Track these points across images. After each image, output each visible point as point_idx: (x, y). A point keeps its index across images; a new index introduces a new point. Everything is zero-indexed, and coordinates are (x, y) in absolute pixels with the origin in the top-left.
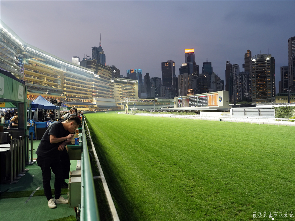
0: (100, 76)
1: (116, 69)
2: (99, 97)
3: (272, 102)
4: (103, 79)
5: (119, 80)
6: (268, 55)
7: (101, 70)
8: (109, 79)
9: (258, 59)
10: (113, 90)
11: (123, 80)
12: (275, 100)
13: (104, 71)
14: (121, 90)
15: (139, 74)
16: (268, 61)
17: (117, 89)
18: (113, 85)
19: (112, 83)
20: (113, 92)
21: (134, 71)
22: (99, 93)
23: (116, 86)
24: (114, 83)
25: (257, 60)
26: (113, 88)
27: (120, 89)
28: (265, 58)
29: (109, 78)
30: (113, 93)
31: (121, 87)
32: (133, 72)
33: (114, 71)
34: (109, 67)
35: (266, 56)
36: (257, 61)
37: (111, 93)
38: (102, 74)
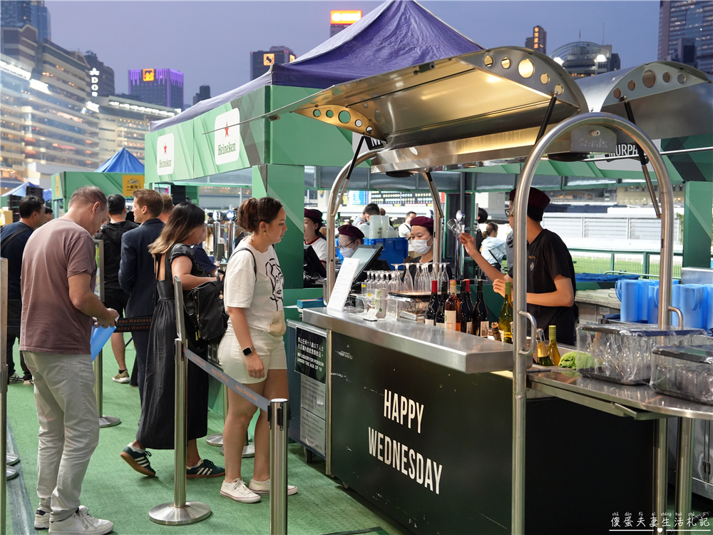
0: (51, 87)
1: (100, 66)
2: (47, 160)
3: (607, 197)
4: (61, 97)
5: (117, 104)
6: (603, 46)
7: (54, 66)
8: (82, 100)
9: (570, 58)
10: (96, 140)
11: (131, 105)
12: (615, 191)
13: (65, 71)
14: (122, 139)
15: (172, 86)
16: (601, 65)
17: (108, 135)
18: (97, 121)
19: (93, 114)
20: (95, 144)
21: (155, 76)
22: (49, 146)
23: (104, 124)
24: (101, 116)
25: (567, 61)
26: (97, 130)
27: (119, 136)
28: (591, 56)
29: (83, 94)
30: (97, 149)
31: (122, 129)
32: (152, 79)
33: (94, 72)
34: (80, 58)
35: (596, 48)
36: (567, 64)
37: (89, 150)
38: (58, 79)
